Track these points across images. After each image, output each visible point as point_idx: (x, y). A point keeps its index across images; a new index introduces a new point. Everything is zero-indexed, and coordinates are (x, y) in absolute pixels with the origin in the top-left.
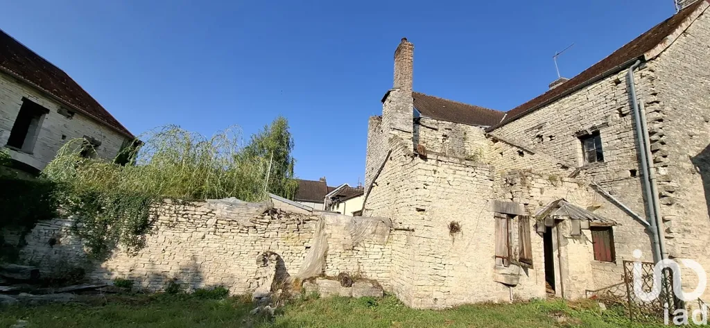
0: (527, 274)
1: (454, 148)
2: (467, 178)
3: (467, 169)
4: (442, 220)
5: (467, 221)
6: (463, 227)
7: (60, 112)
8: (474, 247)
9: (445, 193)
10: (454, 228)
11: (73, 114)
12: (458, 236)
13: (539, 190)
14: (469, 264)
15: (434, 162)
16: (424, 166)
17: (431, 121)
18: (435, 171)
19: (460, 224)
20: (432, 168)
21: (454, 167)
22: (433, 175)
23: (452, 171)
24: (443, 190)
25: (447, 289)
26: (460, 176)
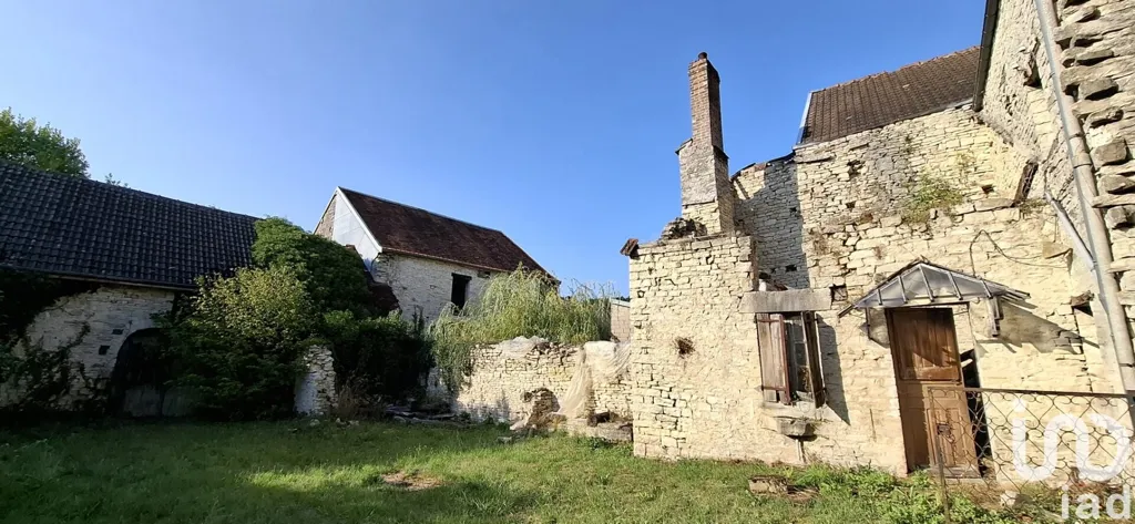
0: (847, 421)
2: (699, 268)
3: (697, 255)
4: (665, 337)
5: (705, 333)
6: (699, 343)
7: (479, 276)
8: (721, 372)
9: (668, 299)
10: (684, 348)
11: (489, 273)
12: (691, 358)
13: (872, 253)
14: (712, 400)
15: (648, 258)
16: (637, 268)
17: (816, 147)
18: (650, 270)
19: (693, 340)
20: (646, 267)
22: (649, 276)
23: (674, 265)
24: (664, 294)
25: (682, 435)
26: (688, 269)
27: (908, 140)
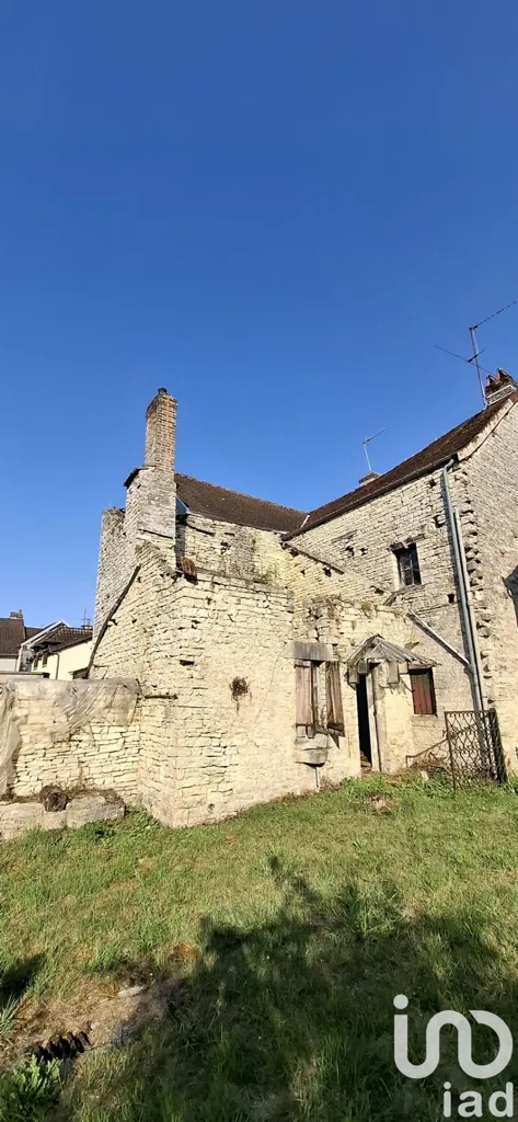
0: (338, 746)
1: (239, 563)
2: (256, 609)
3: (257, 596)
4: (220, 676)
5: (257, 675)
6: (252, 685)
8: (268, 714)
9: (224, 635)
10: (239, 688)
12: (244, 699)
13: (350, 624)
14: (260, 742)
15: (207, 585)
16: (193, 593)
17: (204, 520)
18: (209, 600)
19: (247, 681)
20: (205, 595)
21: (237, 594)
22: (207, 606)
23: (234, 600)
24: (221, 629)
25: (229, 786)
26: (246, 608)
27: (254, 542)
